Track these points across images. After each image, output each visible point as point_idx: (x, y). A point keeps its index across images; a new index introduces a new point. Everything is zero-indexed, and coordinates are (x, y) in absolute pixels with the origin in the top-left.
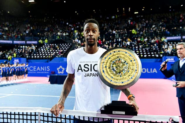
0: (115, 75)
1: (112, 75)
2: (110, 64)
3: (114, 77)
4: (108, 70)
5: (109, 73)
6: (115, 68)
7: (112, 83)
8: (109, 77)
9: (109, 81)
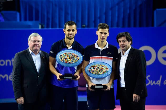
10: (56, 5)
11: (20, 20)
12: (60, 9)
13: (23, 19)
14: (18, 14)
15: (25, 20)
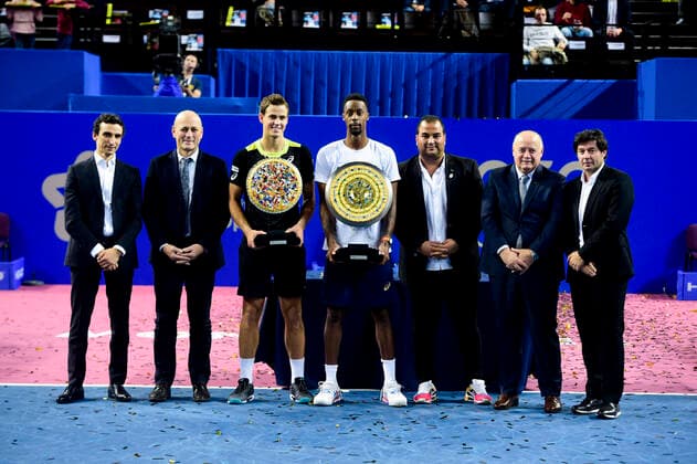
0: (352, 206)
1: (348, 206)
2: (345, 189)
3: (352, 209)
4: (343, 199)
5: (344, 202)
6: (352, 195)
7: (348, 218)
8: (344, 209)
9: (344, 215)
10: (296, 64)
11: (217, 94)
12: (306, 72)
13: (222, 91)
14: (213, 80)
15: (228, 94)
